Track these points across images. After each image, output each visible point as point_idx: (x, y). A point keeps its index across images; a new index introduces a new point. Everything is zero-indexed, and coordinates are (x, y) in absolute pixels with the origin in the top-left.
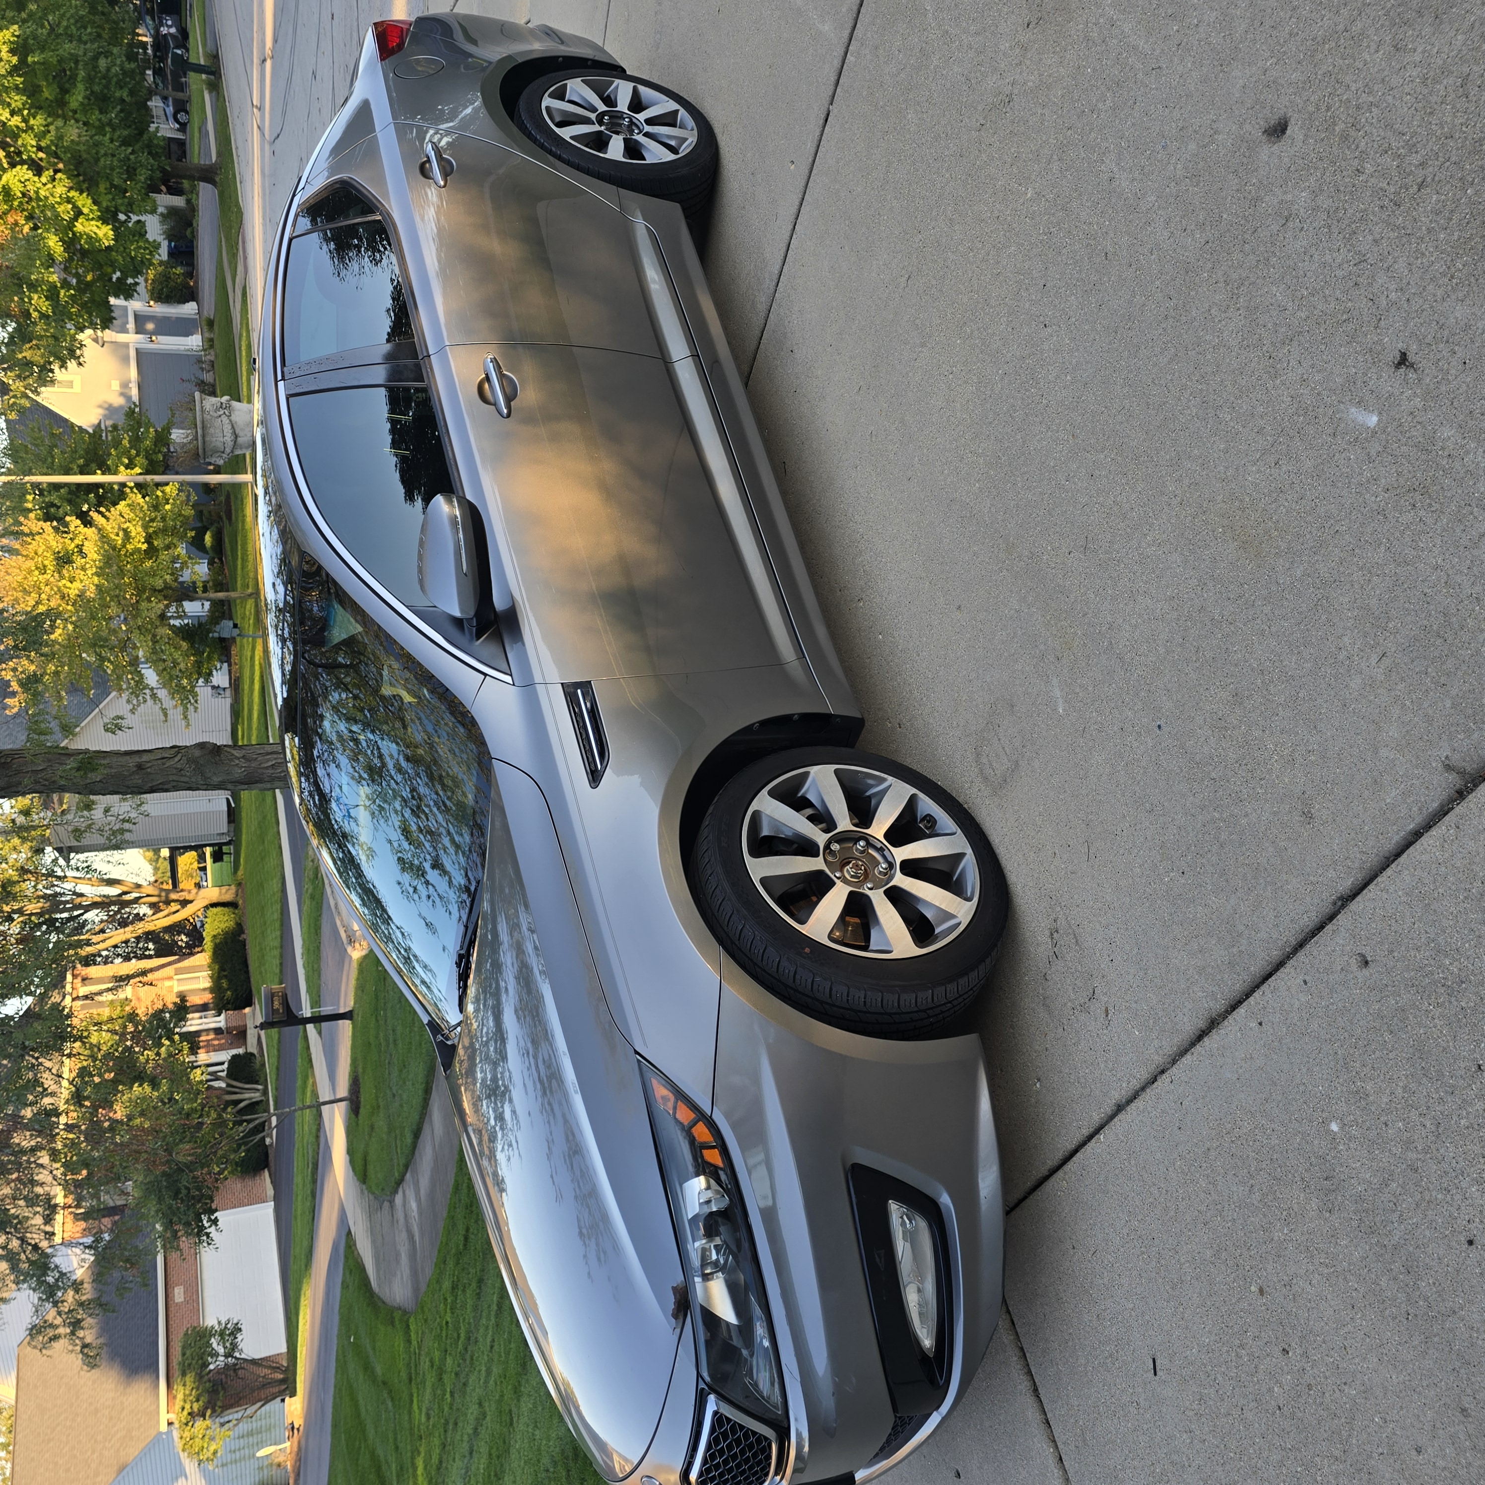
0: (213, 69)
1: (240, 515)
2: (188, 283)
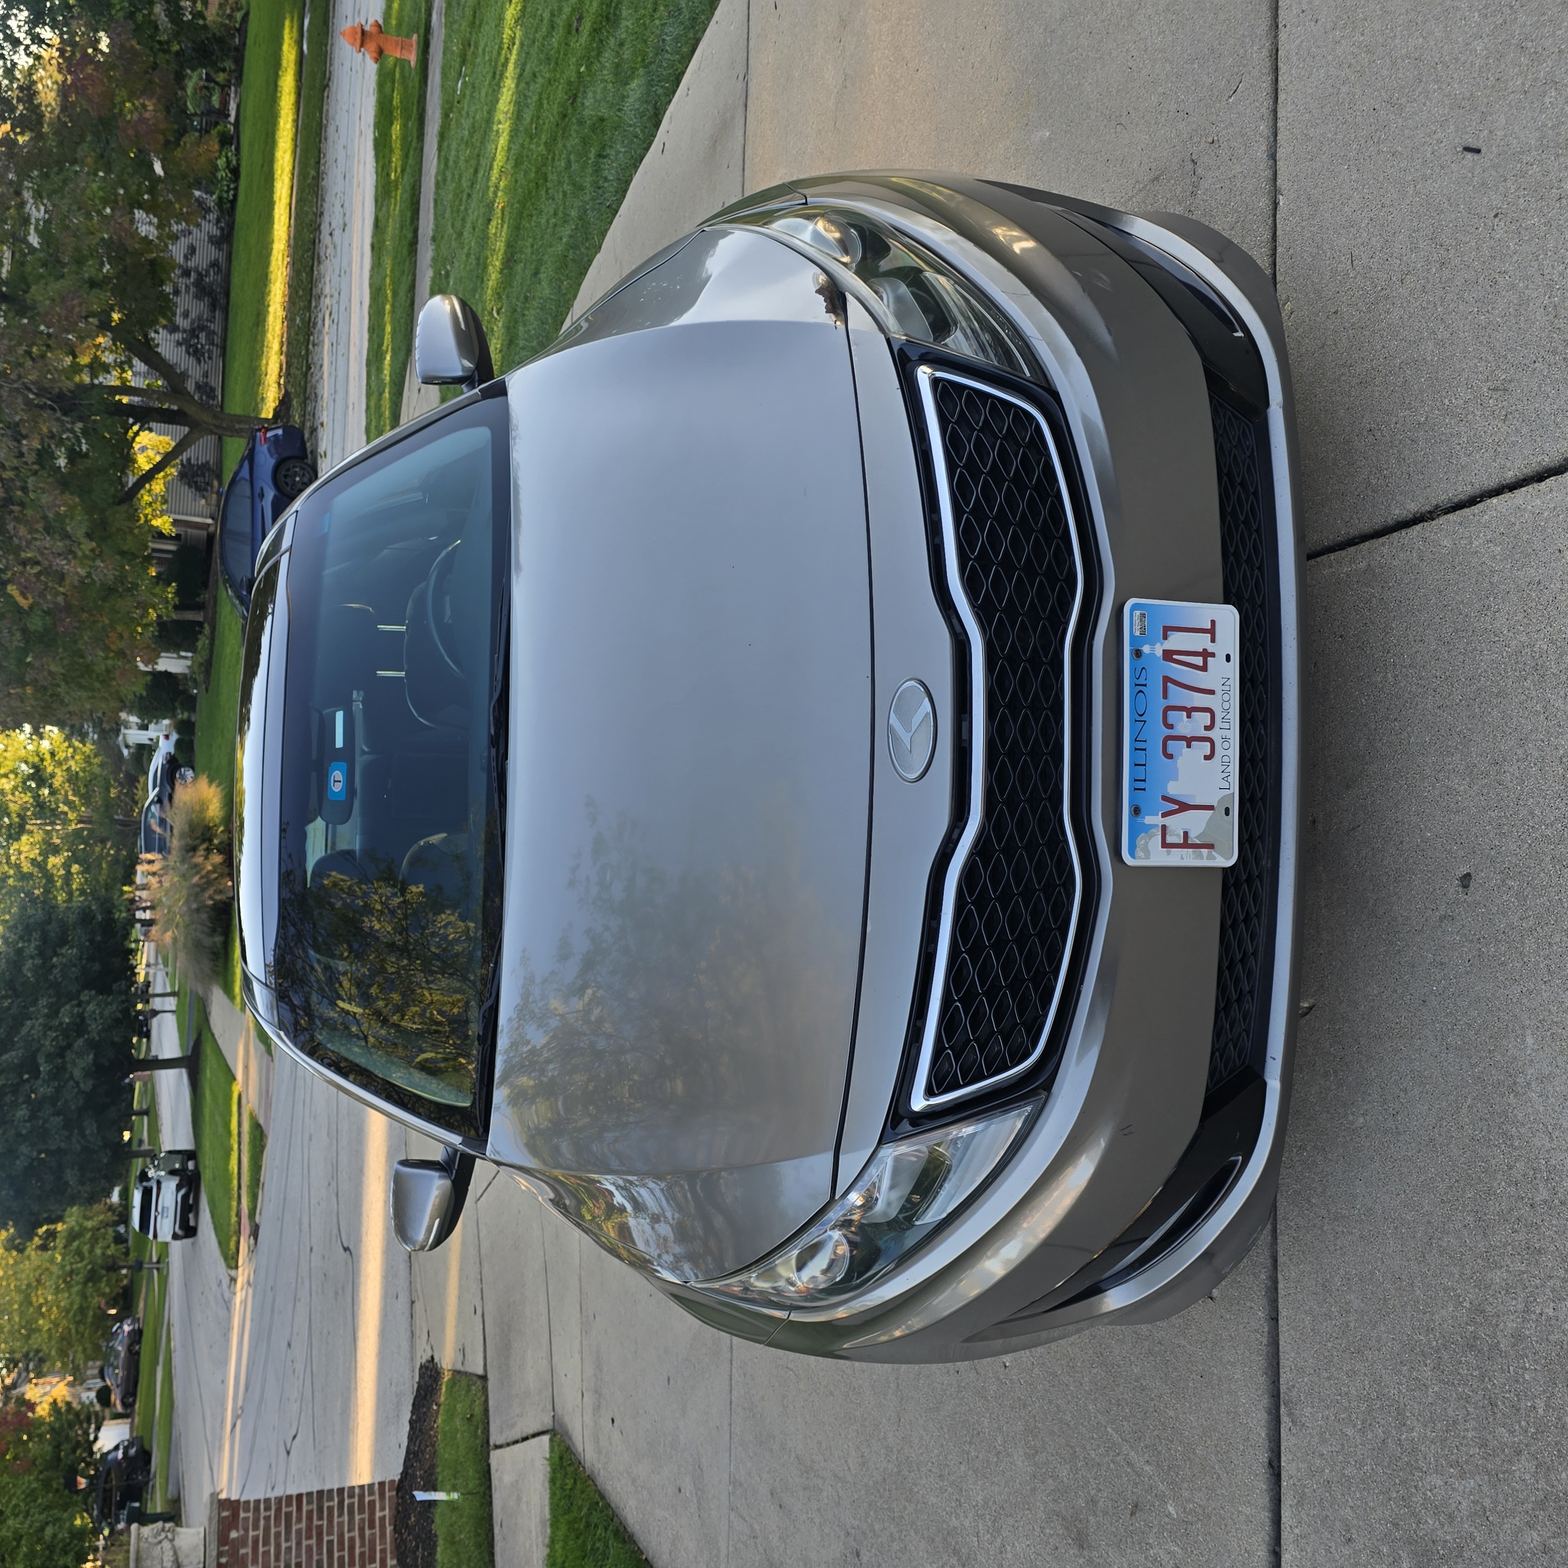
0: (173, 1513)
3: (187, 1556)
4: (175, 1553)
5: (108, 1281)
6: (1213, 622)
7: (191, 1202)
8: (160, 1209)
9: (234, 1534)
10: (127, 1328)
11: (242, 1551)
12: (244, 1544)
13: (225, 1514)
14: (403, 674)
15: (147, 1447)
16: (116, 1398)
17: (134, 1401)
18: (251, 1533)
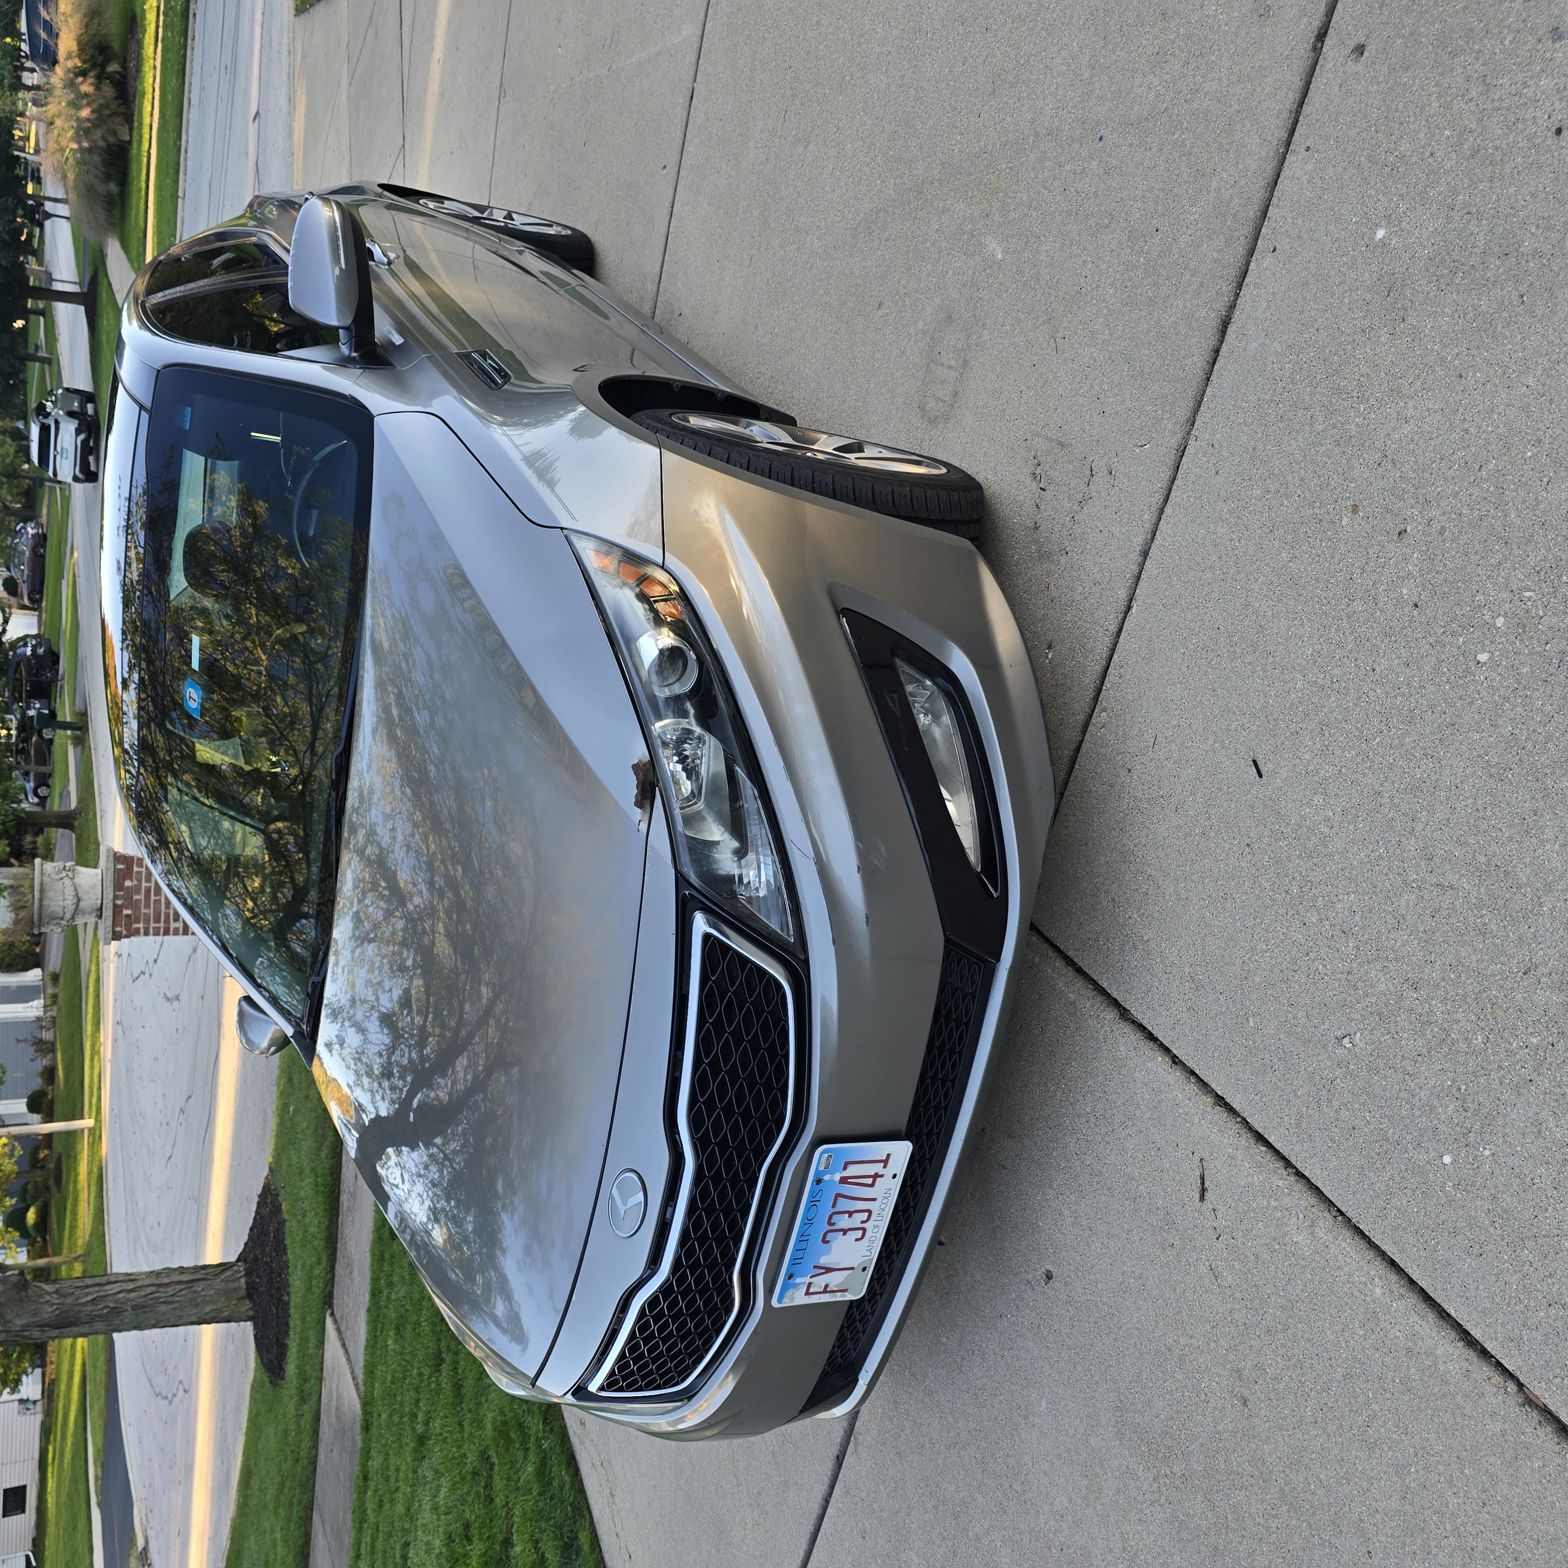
0: (80, 725)
1: (73, 1174)
2: (34, 950)
3: (86, 893)
4: (76, 889)
5: (10, 488)
6: (889, 1155)
7: (91, 444)
8: (59, 449)
9: (128, 883)
10: (31, 531)
11: (135, 897)
12: (138, 892)
13: (120, 866)
14: (278, 439)
15: (54, 649)
16: (24, 589)
17: (41, 599)
18: (144, 884)
